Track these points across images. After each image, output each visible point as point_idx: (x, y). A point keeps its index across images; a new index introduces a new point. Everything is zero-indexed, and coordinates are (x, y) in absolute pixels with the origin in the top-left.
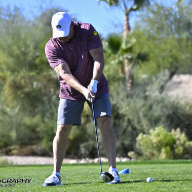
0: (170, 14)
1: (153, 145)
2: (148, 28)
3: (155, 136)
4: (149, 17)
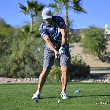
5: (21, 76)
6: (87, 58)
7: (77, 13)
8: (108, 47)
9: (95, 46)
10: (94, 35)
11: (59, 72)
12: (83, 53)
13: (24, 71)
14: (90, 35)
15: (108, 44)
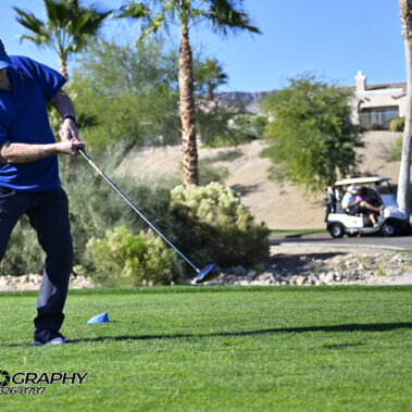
0: (125, 58)
1: (111, 256)
2: (93, 78)
3: (114, 241)
4: (94, 61)
5: (9, 267)
6: (284, 196)
7: (225, 33)
8: (361, 156)
9: (312, 151)
10: (310, 114)
11: (140, 252)
12: (270, 178)
13: (22, 249)
14: (293, 112)
15: (361, 145)
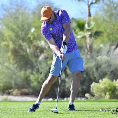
1: (101, 90)
2: (103, 15)
